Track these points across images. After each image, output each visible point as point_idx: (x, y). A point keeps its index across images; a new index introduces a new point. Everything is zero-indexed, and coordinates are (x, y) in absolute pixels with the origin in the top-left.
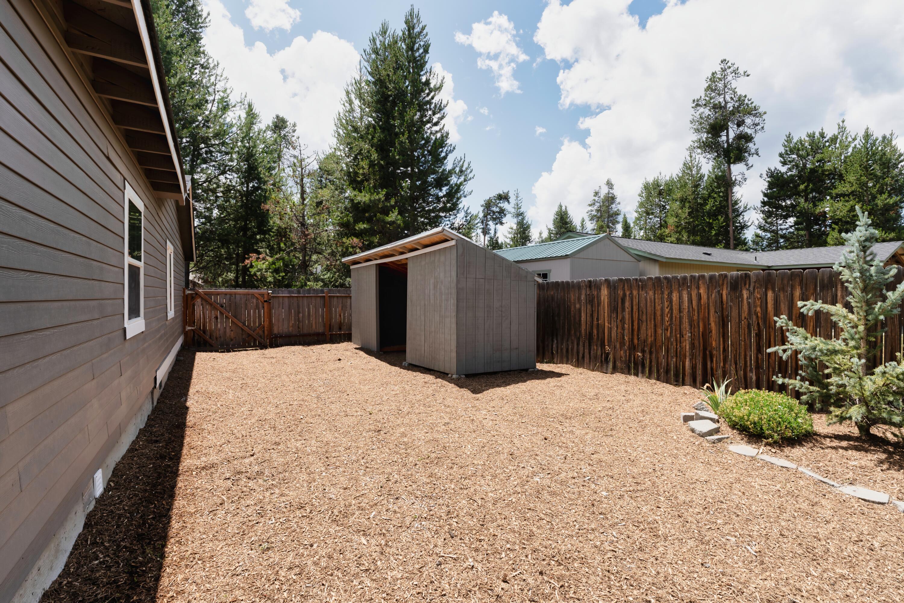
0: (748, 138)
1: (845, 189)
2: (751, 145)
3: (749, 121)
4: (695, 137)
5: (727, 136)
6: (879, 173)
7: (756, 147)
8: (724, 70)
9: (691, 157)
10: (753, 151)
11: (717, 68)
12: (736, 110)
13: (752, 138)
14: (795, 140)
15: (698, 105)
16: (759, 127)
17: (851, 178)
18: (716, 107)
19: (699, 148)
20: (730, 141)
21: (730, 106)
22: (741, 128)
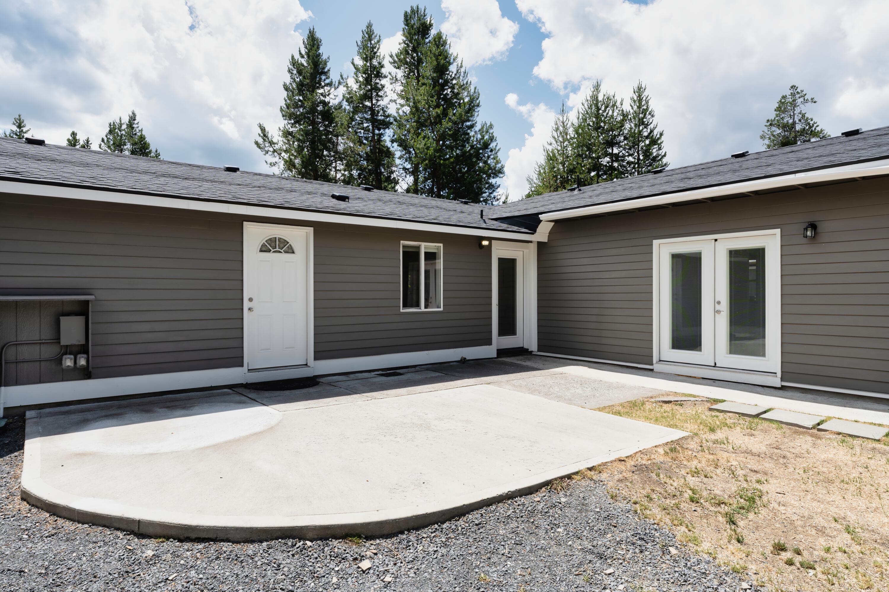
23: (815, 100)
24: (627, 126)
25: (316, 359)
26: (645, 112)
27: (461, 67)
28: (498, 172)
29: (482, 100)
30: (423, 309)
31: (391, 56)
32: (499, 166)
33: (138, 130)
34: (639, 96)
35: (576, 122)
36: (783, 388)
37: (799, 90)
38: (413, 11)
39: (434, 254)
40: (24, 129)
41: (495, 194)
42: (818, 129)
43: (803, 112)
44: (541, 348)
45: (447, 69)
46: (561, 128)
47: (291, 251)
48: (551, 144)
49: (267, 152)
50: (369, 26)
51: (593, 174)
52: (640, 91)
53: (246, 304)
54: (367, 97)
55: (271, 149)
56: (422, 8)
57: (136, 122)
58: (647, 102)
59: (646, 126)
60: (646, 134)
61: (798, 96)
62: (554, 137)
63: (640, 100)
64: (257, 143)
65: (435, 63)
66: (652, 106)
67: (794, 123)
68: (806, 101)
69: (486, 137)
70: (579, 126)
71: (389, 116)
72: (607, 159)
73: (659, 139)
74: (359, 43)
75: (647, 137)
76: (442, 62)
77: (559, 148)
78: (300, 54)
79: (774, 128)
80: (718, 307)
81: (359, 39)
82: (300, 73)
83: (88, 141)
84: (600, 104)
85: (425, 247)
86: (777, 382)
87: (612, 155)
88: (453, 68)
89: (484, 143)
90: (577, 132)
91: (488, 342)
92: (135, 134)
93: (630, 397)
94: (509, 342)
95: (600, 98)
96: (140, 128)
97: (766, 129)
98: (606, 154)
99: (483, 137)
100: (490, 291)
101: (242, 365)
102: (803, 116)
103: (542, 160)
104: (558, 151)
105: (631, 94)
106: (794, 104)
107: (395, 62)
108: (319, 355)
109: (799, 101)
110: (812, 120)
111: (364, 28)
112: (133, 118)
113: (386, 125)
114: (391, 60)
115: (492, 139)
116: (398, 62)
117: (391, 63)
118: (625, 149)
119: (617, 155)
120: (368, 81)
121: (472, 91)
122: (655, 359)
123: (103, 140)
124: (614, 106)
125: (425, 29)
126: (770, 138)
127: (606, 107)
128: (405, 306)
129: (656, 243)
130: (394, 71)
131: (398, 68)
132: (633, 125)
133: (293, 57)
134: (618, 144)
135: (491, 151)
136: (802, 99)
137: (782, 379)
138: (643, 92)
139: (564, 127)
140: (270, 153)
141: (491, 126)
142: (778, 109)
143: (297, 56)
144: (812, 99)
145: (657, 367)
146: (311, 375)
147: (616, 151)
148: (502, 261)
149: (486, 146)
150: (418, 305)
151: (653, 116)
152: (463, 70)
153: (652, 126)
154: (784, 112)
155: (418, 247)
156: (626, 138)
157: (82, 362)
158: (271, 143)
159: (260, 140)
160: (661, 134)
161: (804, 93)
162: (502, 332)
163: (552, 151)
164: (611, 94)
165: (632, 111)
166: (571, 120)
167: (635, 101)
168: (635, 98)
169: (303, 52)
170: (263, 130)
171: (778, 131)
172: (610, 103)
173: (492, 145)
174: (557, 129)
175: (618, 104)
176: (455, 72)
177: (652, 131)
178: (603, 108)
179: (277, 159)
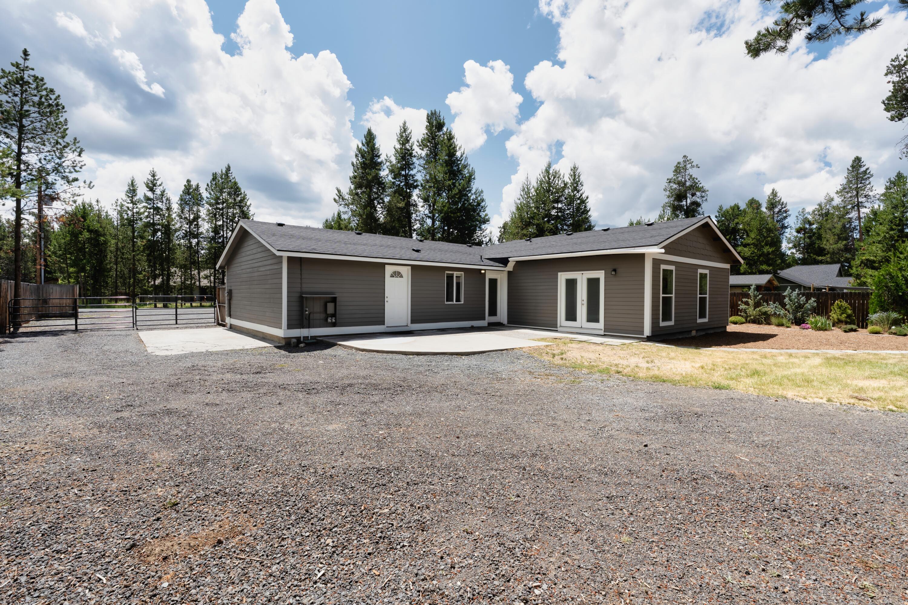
0: (698, 205)
1: (749, 241)
2: (700, 209)
3: (698, 194)
4: (667, 200)
5: (686, 202)
6: (765, 235)
7: (702, 210)
8: (685, 161)
9: (664, 211)
10: (701, 213)
11: (681, 160)
12: (691, 187)
13: (700, 205)
14: (724, 209)
15: (670, 182)
16: (704, 199)
17: (753, 235)
18: (679, 183)
19: (669, 207)
20: (688, 205)
21: (688, 184)
22: (694, 198)
23: (699, 166)
24: (567, 191)
25: (412, 323)
26: (577, 183)
27: (464, 154)
28: (485, 221)
29: (477, 175)
30: (455, 302)
31: (418, 142)
32: (487, 217)
33: (231, 178)
34: (574, 173)
35: (535, 185)
36: (605, 335)
37: (688, 159)
38: (432, 113)
39: (459, 277)
40: (156, 178)
41: (484, 234)
42: (701, 186)
43: (691, 174)
44: (509, 322)
45: (455, 155)
46: (526, 190)
47: (402, 277)
48: (519, 199)
49: (341, 205)
50: (405, 124)
51: (546, 219)
52: (574, 169)
53: (386, 299)
54: (402, 169)
55: (343, 203)
56: (438, 111)
57: (230, 172)
58: (579, 176)
59: (578, 192)
60: (578, 197)
61: (688, 163)
62: (521, 195)
63: (575, 176)
64: (335, 200)
65: (447, 152)
66: (582, 178)
67: (686, 181)
68: (693, 167)
69: (479, 198)
70: (537, 189)
71: (416, 181)
72: (555, 211)
73: (585, 200)
74: (398, 134)
75: (579, 199)
76: (452, 151)
77: (525, 202)
78: (363, 144)
79: (672, 184)
80: (583, 302)
81: (398, 132)
82: (363, 156)
83: (198, 186)
84: (550, 176)
85: (456, 274)
86: (602, 333)
87: (557, 208)
88: (458, 154)
89: (477, 202)
90: (536, 191)
91: (484, 319)
92: (230, 181)
93: (542, 337)
94: (493, 319)
95: (551, 172)
96: (233, 177)
97: (667, 184)
98: (554, 208)
99: (477, 198)
100: (485, 294)
101: (384, 324)
102: (691, 176)
103: (514, 209)
104: (524, 204)
105: (569, 171)
106: (685, 169)
107: (420, 146)
108: (413, 321)
109: (689, 166)
110: (697, 179)
111: (402, 125)
112: (228, 169)
113: (416, 187)
114: (418, 144)
115: (483, 200)
116: (422, 145)
117: (418, 146)
118: (565, 205)
119: (560, 208)
120: (403, 158)
121: (471, 169)
122: (558, 325)
123: (208, 185)
124: (559, 177)
125: (440, 126)
126: (669, 191)
127: (554, 178)
128: (447, 301)
129: (559, 274)
130: (420, 152)
131: (423, 150)
132: (570, 191)
133: (358, 146)
134: (561, 202)
135: (482, 207)
136: (690, 165)
137: (604, 332)
138: (576, 170)
139: (528, 188)
140: (342, 205)
141: (482, 192)
142: (675, 171)
143: (360, 146)
144: (697, 165)
145: (559, 329)
146: (409, 330)
147: (560, 205)
148: (490, 280)
149: (479, 204)
150: (452, 301)
151: (582, 186)
152: (464, 156)
153: (581, 192)
154: (679, 173)
155: (453, 274)
156: (566, 199)
157: (334, 321)
158: (343, 199)
159: (337, 198)
160: (587, 198)
161: (692, 161)
162: (490, 315)
163: (521, 204)
164: (558, 170)
165: (569, 182)
166: (532, 184)
167: (571, 176)
168: (572, 173)
169: (364, 143)
170: (339, 191)
171: (675, 186)
172: (556, 175)
173: (483, 204)
174: (524, 190)
175: (561, 177)
176: (460, 157)
177: (581, 195)
178: (552, 179)
179: (346, 209)
